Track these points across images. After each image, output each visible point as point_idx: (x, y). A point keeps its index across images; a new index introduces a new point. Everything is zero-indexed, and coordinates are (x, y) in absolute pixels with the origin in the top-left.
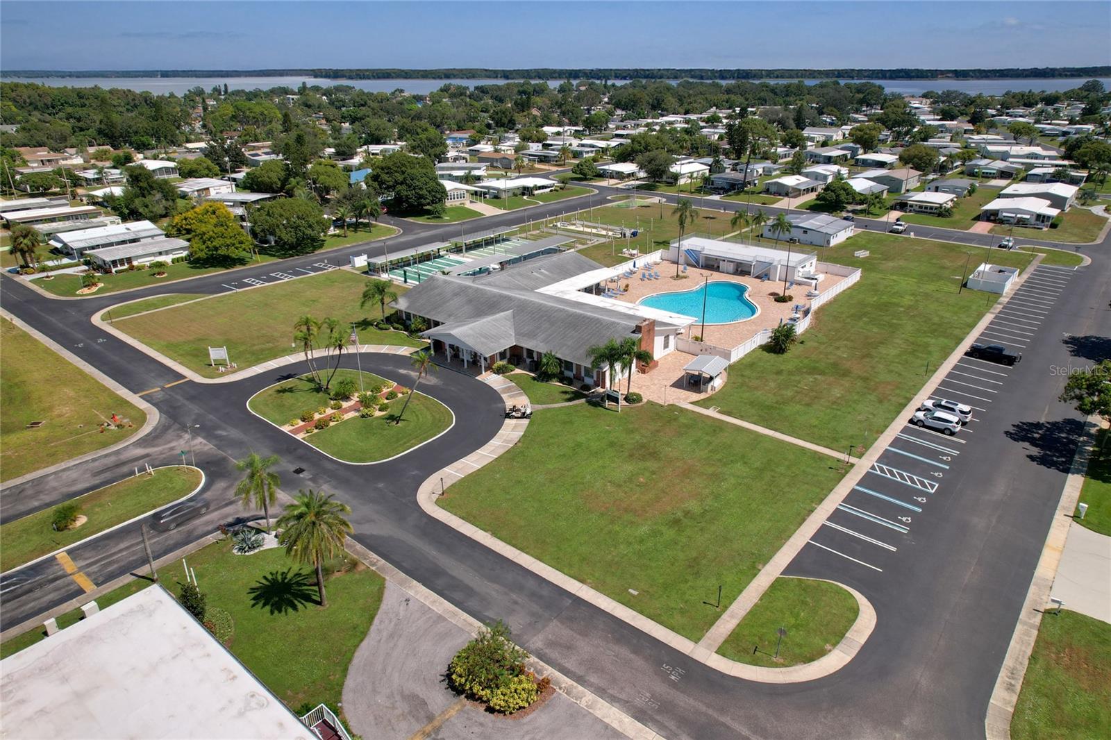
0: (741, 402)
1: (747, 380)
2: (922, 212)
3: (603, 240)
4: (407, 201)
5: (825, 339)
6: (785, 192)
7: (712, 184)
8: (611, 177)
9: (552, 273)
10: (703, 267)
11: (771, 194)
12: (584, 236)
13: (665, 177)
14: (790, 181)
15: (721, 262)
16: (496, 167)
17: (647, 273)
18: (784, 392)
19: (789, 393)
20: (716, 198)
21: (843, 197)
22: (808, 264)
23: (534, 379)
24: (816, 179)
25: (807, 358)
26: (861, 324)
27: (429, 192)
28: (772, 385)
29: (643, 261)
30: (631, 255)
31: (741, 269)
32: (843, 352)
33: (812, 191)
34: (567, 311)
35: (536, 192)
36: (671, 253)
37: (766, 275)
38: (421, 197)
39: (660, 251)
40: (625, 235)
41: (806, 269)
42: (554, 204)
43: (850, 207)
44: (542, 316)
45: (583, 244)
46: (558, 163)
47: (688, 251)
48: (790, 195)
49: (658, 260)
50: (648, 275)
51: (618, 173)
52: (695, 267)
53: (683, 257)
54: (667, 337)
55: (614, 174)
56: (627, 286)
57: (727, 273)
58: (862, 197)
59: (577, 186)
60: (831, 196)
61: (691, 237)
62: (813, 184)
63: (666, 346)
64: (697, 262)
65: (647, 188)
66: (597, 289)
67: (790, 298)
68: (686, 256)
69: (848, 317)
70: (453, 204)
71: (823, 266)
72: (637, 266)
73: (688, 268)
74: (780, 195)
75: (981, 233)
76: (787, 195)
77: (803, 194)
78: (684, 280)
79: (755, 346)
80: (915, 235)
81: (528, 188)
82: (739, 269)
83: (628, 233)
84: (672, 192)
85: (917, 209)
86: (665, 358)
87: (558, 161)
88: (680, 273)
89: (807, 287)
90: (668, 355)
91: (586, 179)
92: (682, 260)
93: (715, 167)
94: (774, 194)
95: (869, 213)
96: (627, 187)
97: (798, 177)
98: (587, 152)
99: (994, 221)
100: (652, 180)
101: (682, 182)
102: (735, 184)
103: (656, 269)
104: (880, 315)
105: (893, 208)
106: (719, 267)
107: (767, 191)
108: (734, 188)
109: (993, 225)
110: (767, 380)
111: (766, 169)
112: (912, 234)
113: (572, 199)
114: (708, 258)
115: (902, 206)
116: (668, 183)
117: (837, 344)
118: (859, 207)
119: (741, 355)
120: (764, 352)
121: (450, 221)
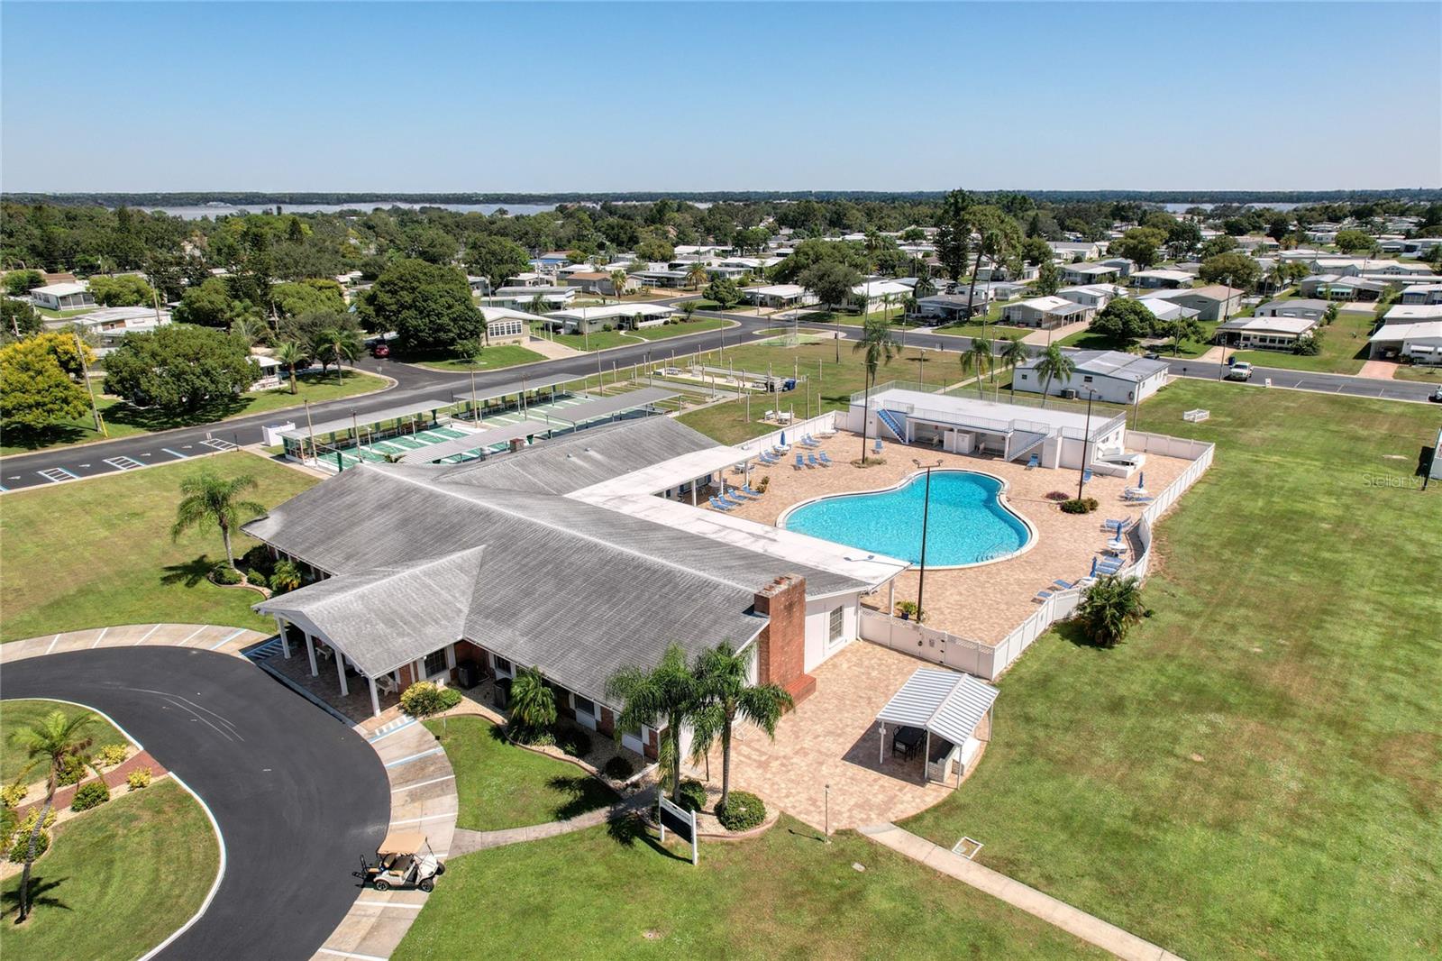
0: (1037, 818)
1: (1040, 733)
2: (1265, 347)
3: (733, 396)
4: (416, 336)
5: (1195, 605)
6: (1035, 321)
7: (919, 311)
8: (763, 304)
9: (610, 457)
10: (912, 443)
11: (1013, 324)
12: (704, 391)
13: (844, 302)
14: (1043, 304)
15: (946, 433)
16: (593, 293)
17: (805, 454)
18: (1146, 777)
19: (1159, 779)
20: (927, 331)
21: (1135, 324)
22: (1112, 436)
23: (498, 732)
24: (1080, 302)
25: (1171, 658)
26: (1257, 562)
27: (454, 320)
28: (1109, 749)
29: (799, 432)
30: (781, 421)
31: (986, 446)
32: (1251, 640)
33: (1077, 320)
34: (602, 550)
35: (640, 325)
36: (853, 417)
37: (1035, 457)
38: (441, 328)
39: (833, 413)
40: (772, 386)
41: (1110, 445)
42: (664, 343)
43: (1145, 342)
44: (544, 563)
45: (698, 403)
46: (688, 288)
47: (884, 414)
48: (1043, 326)
49: (829, 430)
50: (809, 460)
51: (773, 298)
52: (900, 443)
53: (875, 422)
54: (838, 612)
55: (768, 299)
56: (765, 481)
57: (958, 454)
58: (1166, 325)
59: (709, 318)
60: (1114, 323)
61: (888, 388)
62: (1079, 308)
63: (836, 630)
64: (902, 434)
65: (819, 319)
66: (701, 491)
67: (1093, 505)
68: (880, 422)
69: (1224, 546)
70: (502, 341)
71: (1138, 438)
72: (787, 442)
73: (884, 444)
74: (1027, 325)
75: (1382, 378)
76: (1039, 325)
77: (1065, 324)
78: (877, 468)
79: (1043, 625)
80: (1273, 383)
81: (628, 318)
82: (982, 446)
83: (779, 383)
84: (856, 324)
85: (1257, 342)
86: (832, 664)
87: (688, 284)
88: (869, 455)
89: (1116, 480)
90: (842, 652)
91: (725, 308)
92: (872, 430)
93: (923, 289)
94: (1018, 324)
95: (1179, 351)
96: (786, 318)
97: (1053, 298)
98: (732, 273)
99: (1395, 359)
100: (826, 306)
101: (871, 309)
102: (955, 311)
103: (824, 447)
104: (1287, 541)
105: (1215, 342)
106: (941, 442)
107: (1007, 320)
108: (951, 316)
109: (1396, 365)
110: (1092, 733)
111: (999, 291)
112: (1268, 380)
113: (696, 334)
114: (919, 427)
115: (1232, 338)
116: (850, 311)
117: (1228, 615)
118: (1159, 342)
119: (1015, 654)
120: (1068, 643)
121: (486, 367)
